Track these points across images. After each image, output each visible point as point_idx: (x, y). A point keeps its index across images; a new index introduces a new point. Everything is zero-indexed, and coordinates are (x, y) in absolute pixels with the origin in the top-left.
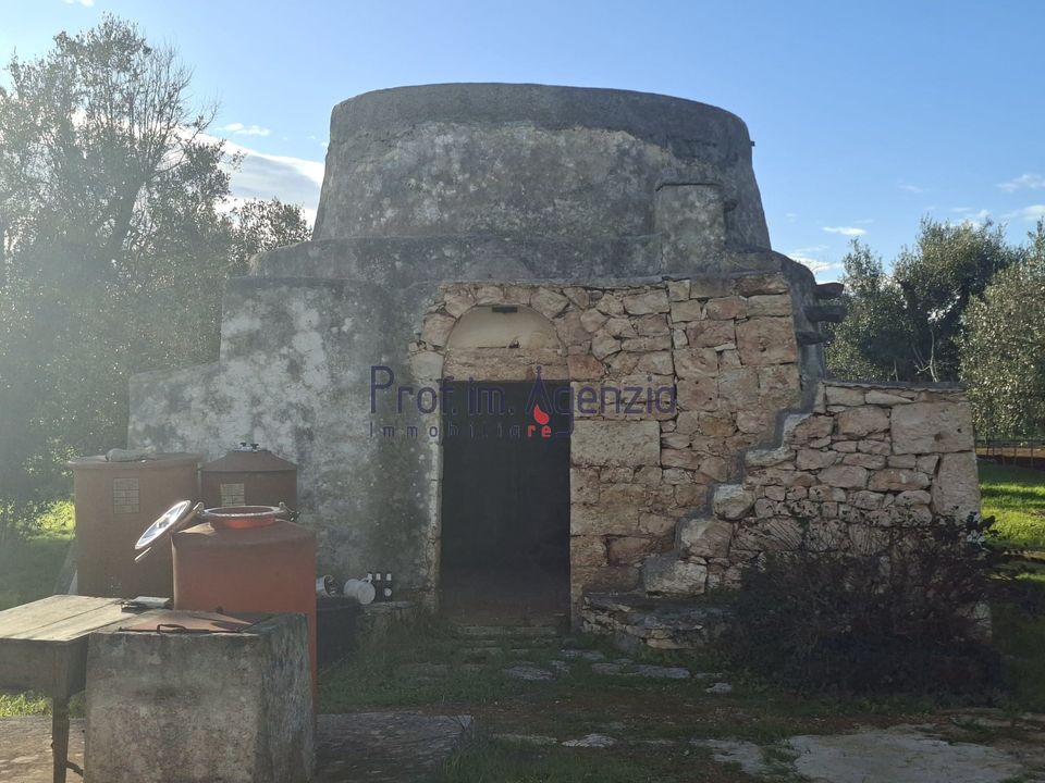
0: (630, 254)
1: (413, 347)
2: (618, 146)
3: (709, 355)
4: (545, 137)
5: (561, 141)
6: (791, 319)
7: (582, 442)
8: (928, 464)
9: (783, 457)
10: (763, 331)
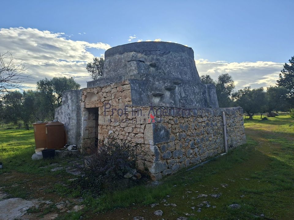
0: (122, 79)
1: (81, 101)
2: (132, 55)
3: (117, 100)
4: (120, 56)
5: (122, 56)
6: (130, 91)
7: (100, 120)
8: (143, 126)
9: (118, 124)
10: (125, 94)
